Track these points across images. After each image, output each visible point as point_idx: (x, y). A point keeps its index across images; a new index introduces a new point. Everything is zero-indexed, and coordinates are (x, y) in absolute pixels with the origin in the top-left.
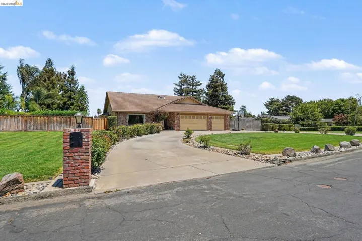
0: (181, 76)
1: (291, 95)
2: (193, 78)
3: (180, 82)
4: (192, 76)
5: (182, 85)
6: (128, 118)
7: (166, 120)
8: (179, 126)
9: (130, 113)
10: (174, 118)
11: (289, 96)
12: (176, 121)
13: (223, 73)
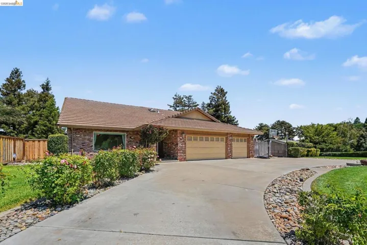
0: (175, 97)
1: (281, 120)
2: (189, 98)
3: (175, 103)
4: (188, 96)
5: (176, 106)
6: (94, 139)
7: (162, 142)
8: (184, 152)
9: (96, 130)
10: (176, 139)
11: (279, 121)
12: (180, 145)
13: (225, 91)
